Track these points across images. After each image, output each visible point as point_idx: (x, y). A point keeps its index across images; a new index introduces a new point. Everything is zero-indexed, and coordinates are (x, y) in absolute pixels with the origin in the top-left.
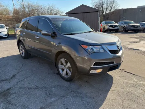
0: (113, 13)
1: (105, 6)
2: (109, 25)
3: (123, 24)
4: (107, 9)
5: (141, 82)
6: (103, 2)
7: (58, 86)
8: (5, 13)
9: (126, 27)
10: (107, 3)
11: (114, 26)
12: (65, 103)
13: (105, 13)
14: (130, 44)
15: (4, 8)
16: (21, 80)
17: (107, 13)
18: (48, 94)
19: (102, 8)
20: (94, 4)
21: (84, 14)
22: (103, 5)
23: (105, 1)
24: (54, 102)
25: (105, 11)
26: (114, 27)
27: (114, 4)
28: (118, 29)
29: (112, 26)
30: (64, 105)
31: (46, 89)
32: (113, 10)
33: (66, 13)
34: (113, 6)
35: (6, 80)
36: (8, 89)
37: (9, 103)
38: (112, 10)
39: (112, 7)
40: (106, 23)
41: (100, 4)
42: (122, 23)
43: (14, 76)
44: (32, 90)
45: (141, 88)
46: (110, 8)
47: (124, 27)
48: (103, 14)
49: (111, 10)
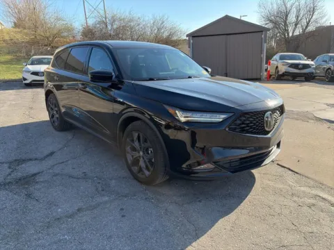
0: (312, 34)
1: (292, 18)
2: (288, 63)
3: (326, 61)
4: (296, 25)
5: (302, 189)
6: (286, 8)
7: (123, 178)
8: (65, 34)
9: (332, 68)
10: (299, 11)
11: (300, 66)
12: (124, 207)
13: (291, 35)
14: (325, 110)
15: (65, 23)
16: (61, 161)
17: (295, 34)
18: (100, 189)
19: (285, 22)
20: (263, 14)
21: (229, 36)
22: (287, 16)
23: (292, 6)
24: (106, 202)
25: (290, 29)
26: (300, 69)
27: (316, 13)
28: (313, 73)
29: (296, 66)
30: (122, 209)
31: (100, 181)
32: (311, 28)
33: (187, 36)
34: (314, 17)
35: (36, 159)
36: (35, 175)
37: (29, 196)
38: (309, 28)
39: (309, 21)
40: (282, 58)
41: (279, 12)
42: (325, 59)
43: (52, 154)
44: (75, 180)
45: (295, 199)
46: (304, 22)
47: (329, 69)
48: (285, 36)
49: (307, 27)
